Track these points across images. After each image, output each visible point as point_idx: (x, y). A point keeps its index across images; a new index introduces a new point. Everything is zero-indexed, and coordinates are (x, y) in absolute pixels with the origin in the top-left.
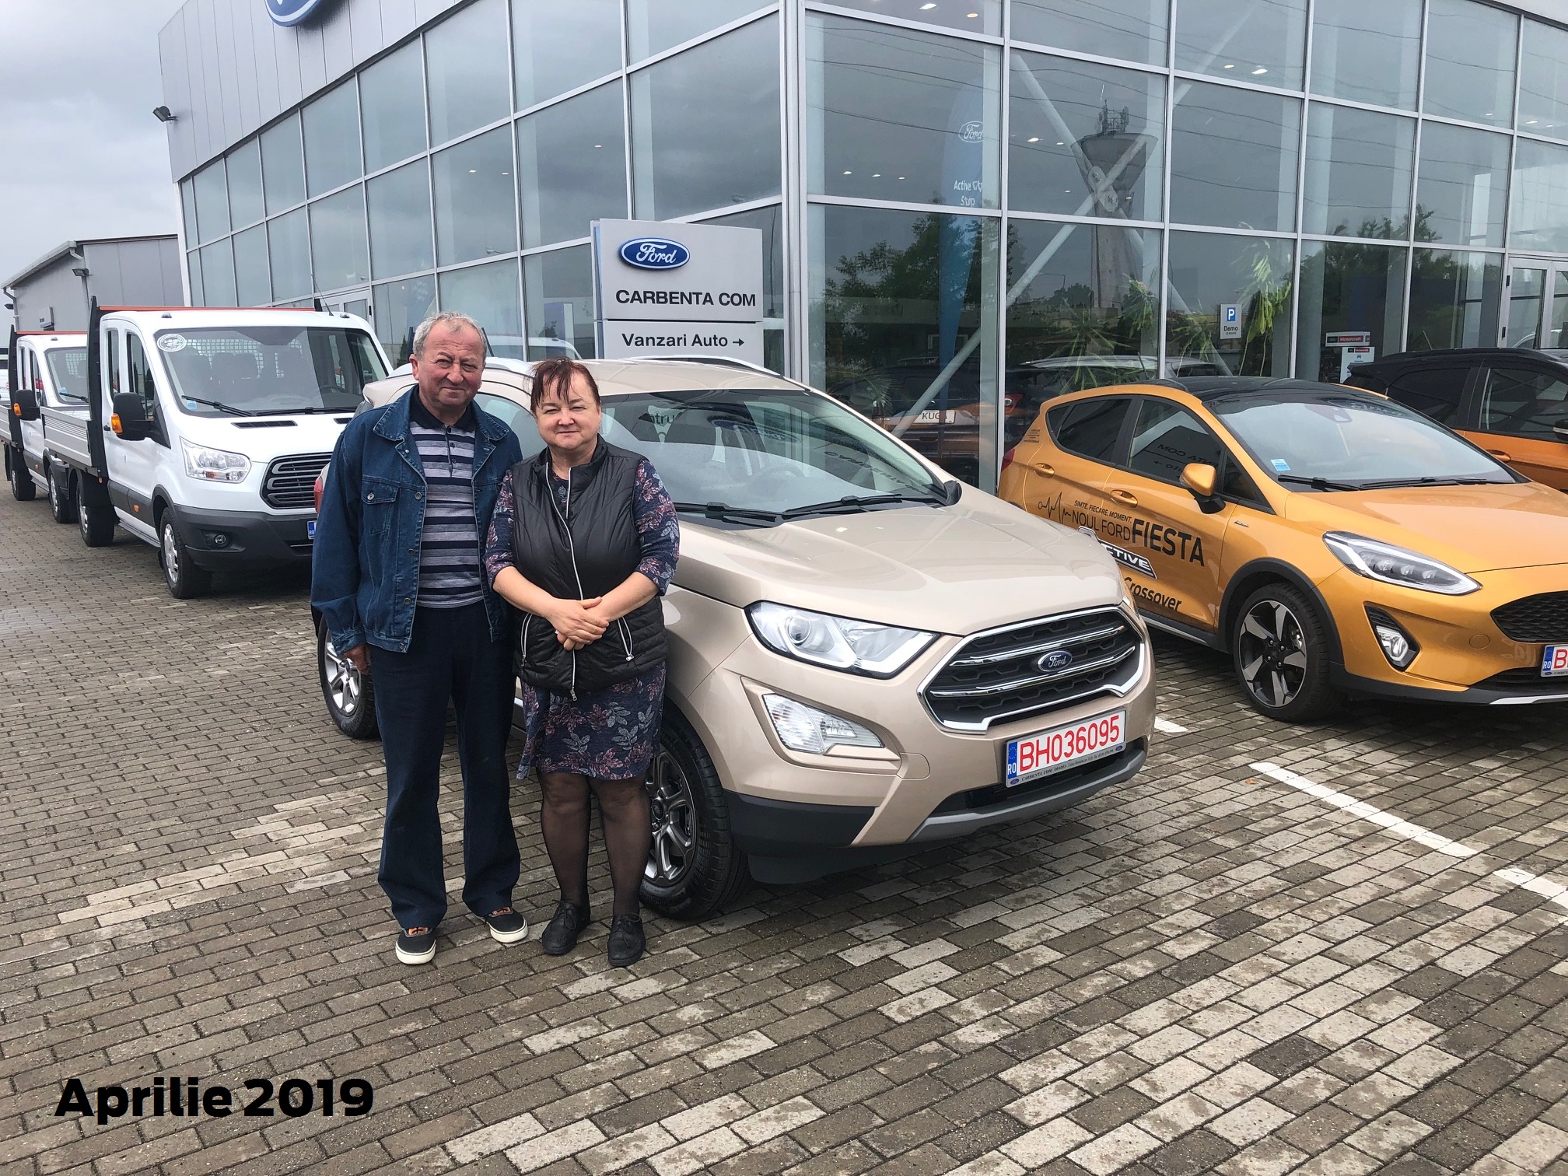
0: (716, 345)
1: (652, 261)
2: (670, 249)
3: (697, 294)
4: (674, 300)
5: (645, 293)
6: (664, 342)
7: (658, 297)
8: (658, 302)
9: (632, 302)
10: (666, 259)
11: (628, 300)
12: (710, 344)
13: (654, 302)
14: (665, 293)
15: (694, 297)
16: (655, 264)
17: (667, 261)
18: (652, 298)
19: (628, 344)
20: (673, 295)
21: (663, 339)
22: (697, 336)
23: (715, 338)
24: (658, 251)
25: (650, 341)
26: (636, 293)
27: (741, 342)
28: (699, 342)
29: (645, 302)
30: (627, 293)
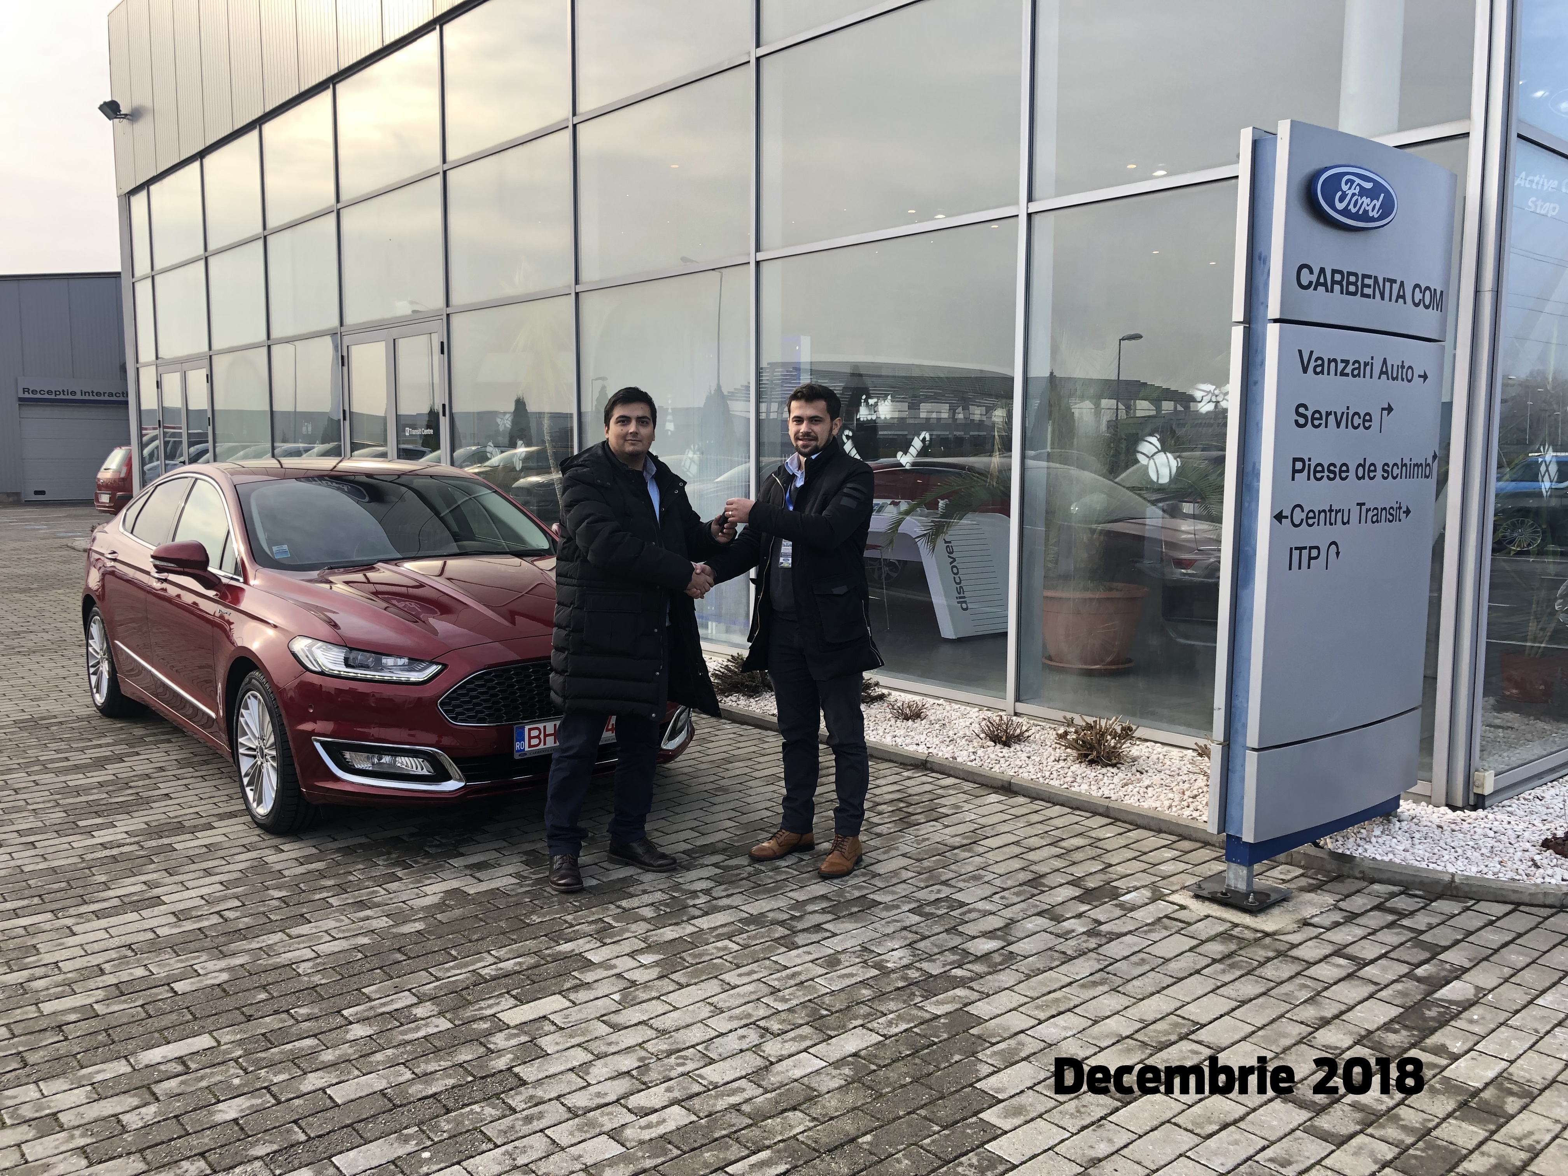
0: (1403, 380)
1: (1354, 210)
2: (1376, 191)
3: (1392, 281)
4: (1367, 291)
5: (1334, 272)
6: (1348, 370)
7: (1349, 283)
8: (1349, 293)
9: (1315, 289)
10: (1370, 208)
11: (1311, 283)
12: (1397, 378)
13: (1342, 293)
14: (1356, 275)
16: (1355, 217)
17: (1371, 214)
18: (1340, 283)
19: (1305, 370)
20: (1367, 281)
21: (1346, 362)
22: (1385, 360)
23: (1403, 367)
24: (1363, 192)
25: (1333, 365)
26: (1322, 270)
27: (1425, 377)
28: (1386, 373)
29: (1332, 291)
30: (1311, 272)
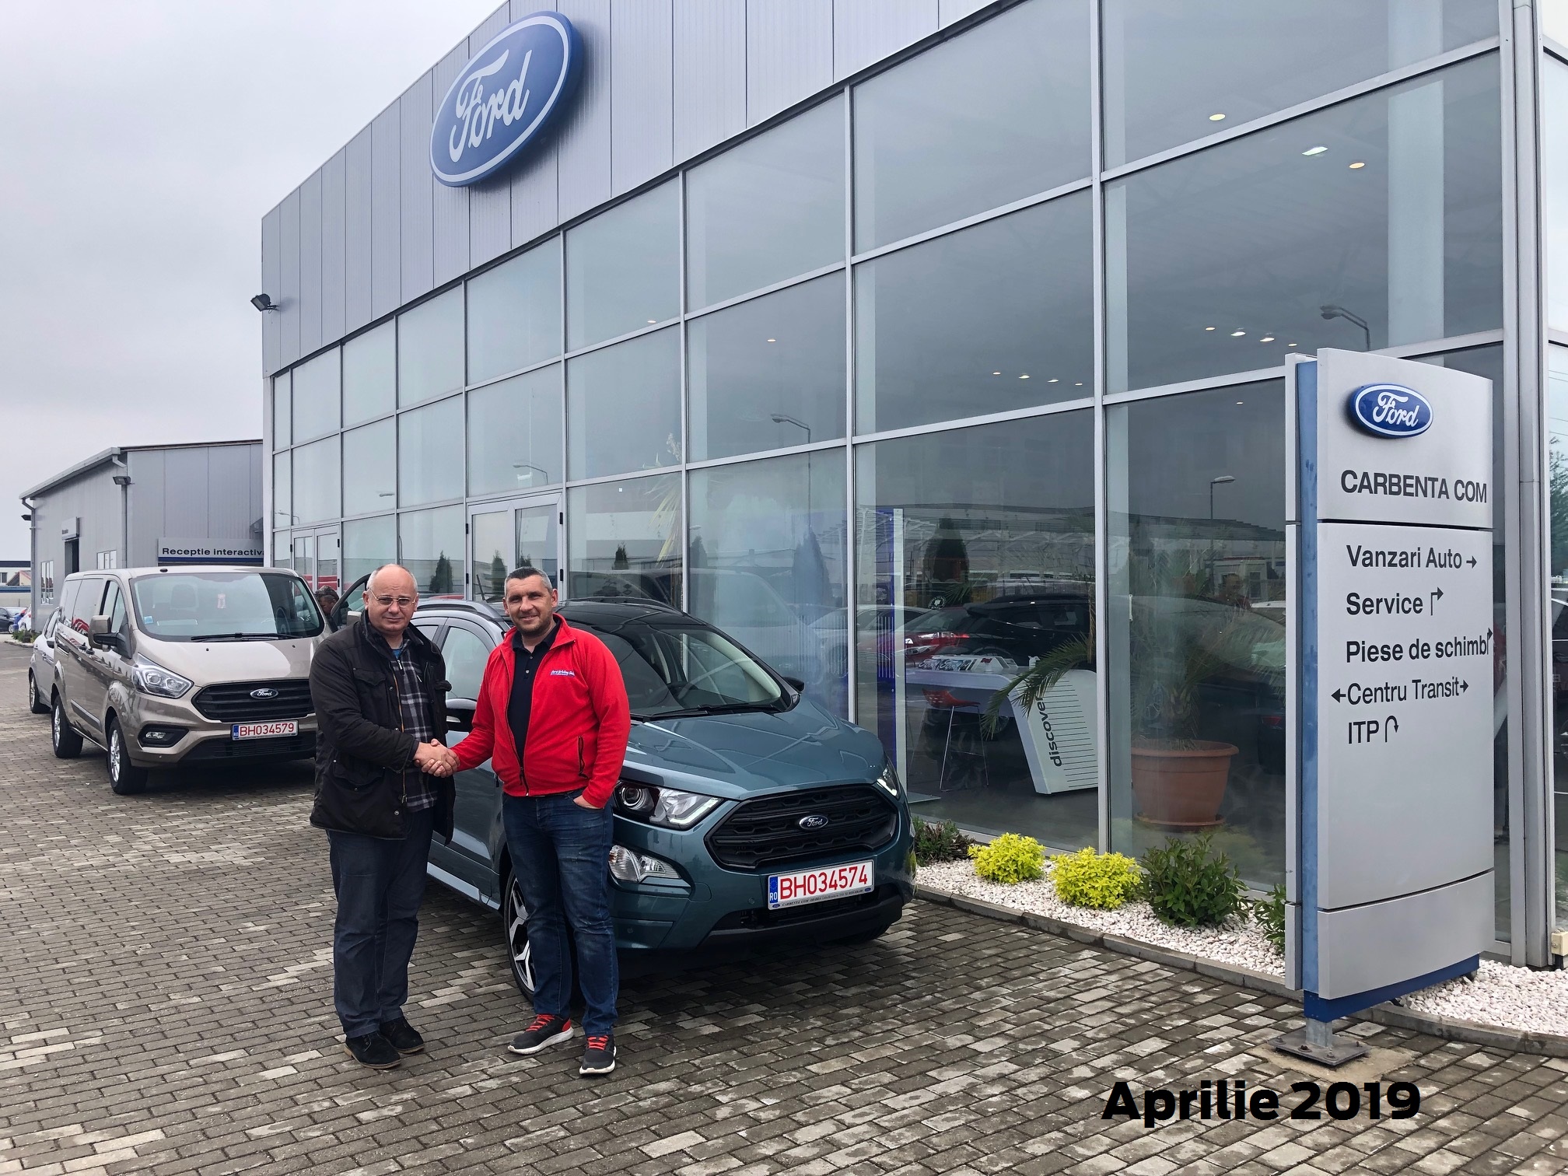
0: (1451, 566)
1: (1391, 422)
2: (1412, 403)
3: (1434, 480)
4: (1409, 490)
5: (1377, 475)
6: (1396, 561)
7: (1391, 484)
8: (1391, 493)
9: (1360, 491)
10: (1407, 419)
11: (1355, 486)
12: (1445, 565)
13: (1385, 493)
14: (1398, 477)
15: (1429, 483)
16: (1394, 427)
17: (1408, 424)
18: (1383, 485)
19: (1354, 563)
20: (1409, 481)
21: (1394, 554)
22: (1432, 550)
23: (1450, 555)
24: (1399, 406)
25: (1381, 557)
26: (1365, 475)
27: (1473, 562)
28: (1434, 561)
29: (1376, 492)
30: (1355, 477)
